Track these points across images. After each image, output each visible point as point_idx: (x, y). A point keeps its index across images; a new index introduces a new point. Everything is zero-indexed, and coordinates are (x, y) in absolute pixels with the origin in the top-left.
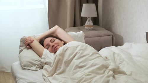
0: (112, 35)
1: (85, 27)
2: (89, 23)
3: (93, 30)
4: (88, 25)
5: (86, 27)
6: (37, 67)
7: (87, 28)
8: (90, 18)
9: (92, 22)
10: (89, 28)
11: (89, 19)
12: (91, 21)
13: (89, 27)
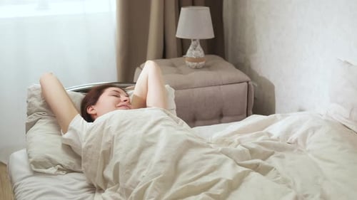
0: (248, 82)
1: (187, 62)
2: (194, 52)
3: (204, 67)
4: (191, 58)
5: (189, 61)
6: (59, 169)
7: (190, 64)
8: (198, 41)
9: (201, 49)
10: (195, 64)
11: (195, 42)
12: (199, 47)
13: (195, 62)
